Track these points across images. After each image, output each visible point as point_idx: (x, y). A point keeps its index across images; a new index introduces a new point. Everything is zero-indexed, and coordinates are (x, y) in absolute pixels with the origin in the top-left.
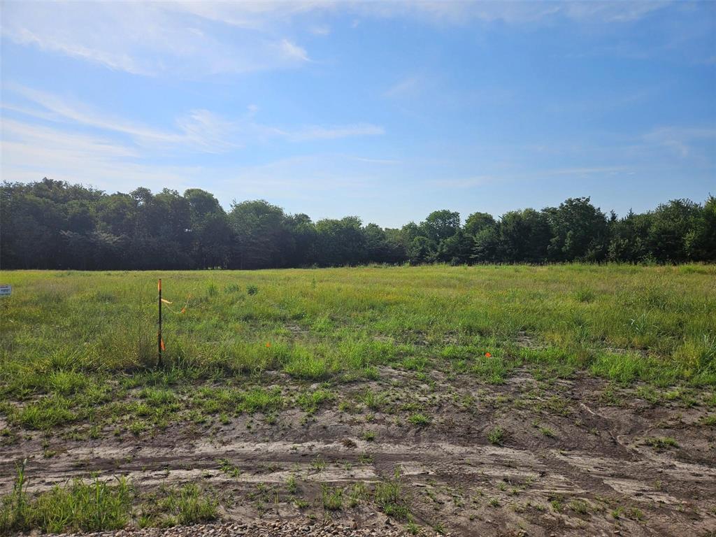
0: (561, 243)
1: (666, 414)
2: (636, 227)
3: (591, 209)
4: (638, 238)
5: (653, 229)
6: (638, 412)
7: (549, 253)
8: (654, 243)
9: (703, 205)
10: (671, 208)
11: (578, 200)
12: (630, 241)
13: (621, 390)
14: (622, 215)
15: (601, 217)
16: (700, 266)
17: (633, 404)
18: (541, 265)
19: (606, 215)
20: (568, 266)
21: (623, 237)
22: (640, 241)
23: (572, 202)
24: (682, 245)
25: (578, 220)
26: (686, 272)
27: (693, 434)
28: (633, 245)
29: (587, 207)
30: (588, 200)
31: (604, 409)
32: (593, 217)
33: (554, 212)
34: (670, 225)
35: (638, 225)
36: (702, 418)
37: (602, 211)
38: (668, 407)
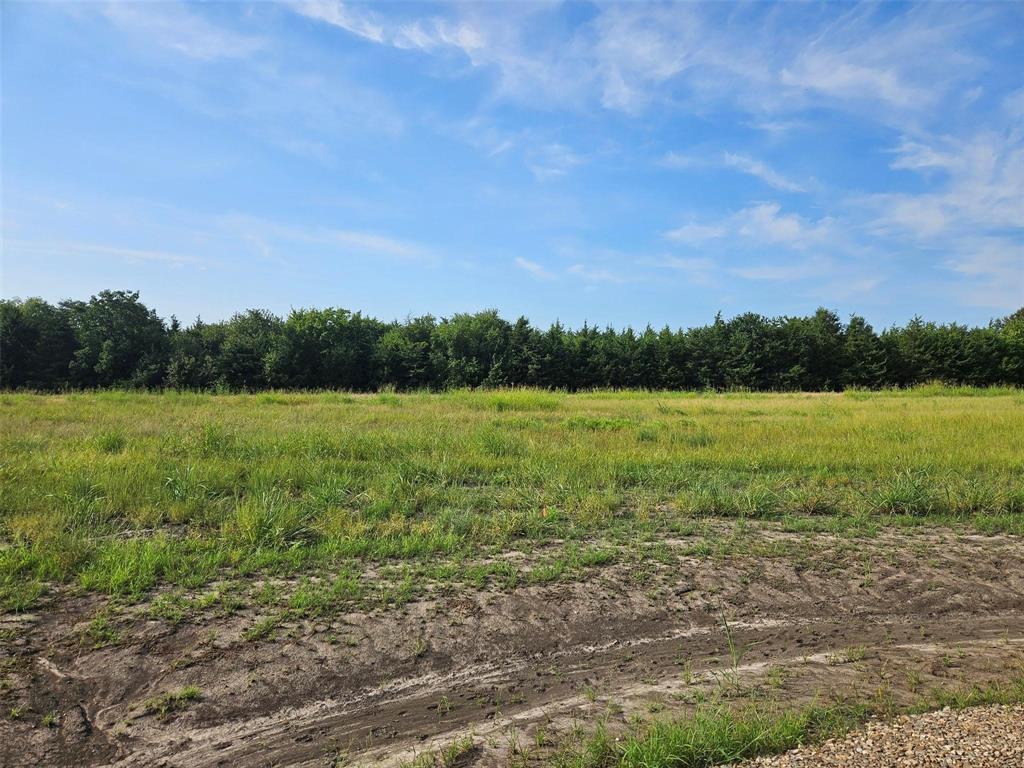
0: (93, 359)
1: (194, 637)
2: (204, 341)
3: (142, 309)
4: (207, 357)
5: (227, 346)
6: (147, 648)
7: (73, 373)
8: (228, 364)
9: (285, 320)
10: (248, 319)
11: (122, 294)
12: (197, 360)
13: (126, 610)
14: (186, 324)
15: (157, 324)
16: (281, 395)
17: (141, 635)
18: (57, 393)
19: (165, 322)
20: (103, 394)
21: (187, 354)
22: (211, 360)
23: (111, 296)
24: (261, 368)
25: (121, 326)
26: (264, 403)
27: (228, 664)
28: (200, 366)
29: (135, 306)
30: (136, 296)
31: (85, 658)
32: (145, 322)
33: (80, 308)
34: (247, 342)
35: (207, 338)
36: (245, 630)
37: (159, 315)
38: (199, 624)
